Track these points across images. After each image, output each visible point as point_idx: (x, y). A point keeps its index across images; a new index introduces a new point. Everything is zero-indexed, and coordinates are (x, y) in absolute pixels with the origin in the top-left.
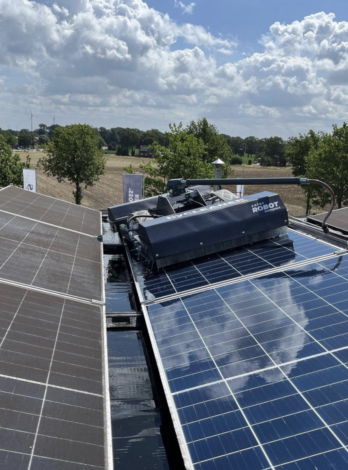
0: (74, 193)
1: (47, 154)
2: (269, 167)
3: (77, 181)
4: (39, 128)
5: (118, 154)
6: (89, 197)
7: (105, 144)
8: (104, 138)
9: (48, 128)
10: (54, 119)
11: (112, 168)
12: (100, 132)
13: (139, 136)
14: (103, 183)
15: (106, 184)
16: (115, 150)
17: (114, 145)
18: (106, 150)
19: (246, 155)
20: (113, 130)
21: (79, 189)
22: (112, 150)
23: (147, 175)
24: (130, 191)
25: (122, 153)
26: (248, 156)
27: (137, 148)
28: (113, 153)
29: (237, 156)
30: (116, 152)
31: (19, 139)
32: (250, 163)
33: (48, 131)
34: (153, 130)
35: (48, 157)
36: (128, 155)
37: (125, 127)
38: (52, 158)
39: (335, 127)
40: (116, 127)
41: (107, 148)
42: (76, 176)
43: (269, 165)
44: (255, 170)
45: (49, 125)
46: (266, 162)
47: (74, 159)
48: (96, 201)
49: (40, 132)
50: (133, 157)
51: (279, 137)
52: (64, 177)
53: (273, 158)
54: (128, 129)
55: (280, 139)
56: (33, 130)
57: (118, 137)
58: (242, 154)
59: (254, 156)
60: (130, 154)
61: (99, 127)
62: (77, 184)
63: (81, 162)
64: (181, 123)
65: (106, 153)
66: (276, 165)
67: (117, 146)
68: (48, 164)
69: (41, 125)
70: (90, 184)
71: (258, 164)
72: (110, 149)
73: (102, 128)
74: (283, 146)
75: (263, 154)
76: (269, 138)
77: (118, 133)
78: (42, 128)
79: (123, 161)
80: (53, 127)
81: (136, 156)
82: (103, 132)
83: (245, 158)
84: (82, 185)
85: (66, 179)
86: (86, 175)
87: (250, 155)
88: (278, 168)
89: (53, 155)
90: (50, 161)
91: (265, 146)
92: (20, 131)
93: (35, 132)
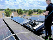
59: (13, 11)
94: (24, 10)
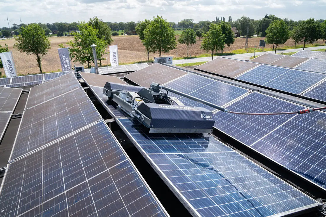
0: (36, 59)
1: (18, 41)
2: (131, 36)
3: (37, 53)
4: (13, 26)
5: (58, 36)
6: (46, 60)
7: (51, 31)
8: (49, 28)
9: (18, 26)
10: (21, 21)
11: (56, 43)
12: (47, 26)
13: (67, 26)
14: (52, 52)
15: (54, 52)
16: (56, 34)
17: (55, 32)
18: (52, 34)
19: (120, 31)
20: (53, 24)
21: (38, 57)
22: (55, 34)
23: (71, 47)
24: (63, 57)
25: (60, 35)
26: (121, 31)
27: (67, 32)
28: (56, 36)
29: (116, 32)
30: (57, 35)
31: (2, 33)
32: (122, 34)
33: (19, 27)
34: (74, 23)
35: (19, 42)
36: (63, 36)
37: (60, 22)
38: (21, 43)
39: (154, 17)
40: (55, 23)
41: (52, 33)
42: (36, 51)
43: (131, 35)
44: (125, 37)
45: (18, 24)
46: (129, 33)
47: (33, 43)
48: (50, 61)
49: (14, 28)
50: (66, 37)
51: (134, 21)
52: (30, 52)
53: (132, 31)
54: (61, 23)
55: (134, 23)
56: (10, 28)
57: (57, 27)
58: (118, 31)
59: (123, 31)
60: (64, 35)
61: (46, 23)
62: (37, 55)
63: (37, 44)
64: (84, 21)
65: (52, 36)
66: (134, 35)
67: (57, 32)
68: (19, 46)
69: (14, 25)
70: (45, 54)
71: (126, 34)
72: (54, 34)
73: (47, 24)
74: (136, 25)
75: (127, 30)
76: (129, 22)
77: (57, 26)
78: (15, 26)
79: (61, 39)
80: (21, 25)
81: (67, 36)
82: (49, 26)
83: (120, 32)
84: (40, 55)
85: (31, 53)
86: (41, 50)
87: (122, 31)
88: (135, 36)
89: (22, 41)
90: (20, 45)
91: (128, 26)
92: (2, 28)
93: (11, 28)
94: (185, 25)
